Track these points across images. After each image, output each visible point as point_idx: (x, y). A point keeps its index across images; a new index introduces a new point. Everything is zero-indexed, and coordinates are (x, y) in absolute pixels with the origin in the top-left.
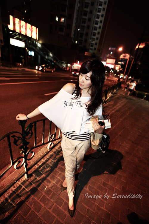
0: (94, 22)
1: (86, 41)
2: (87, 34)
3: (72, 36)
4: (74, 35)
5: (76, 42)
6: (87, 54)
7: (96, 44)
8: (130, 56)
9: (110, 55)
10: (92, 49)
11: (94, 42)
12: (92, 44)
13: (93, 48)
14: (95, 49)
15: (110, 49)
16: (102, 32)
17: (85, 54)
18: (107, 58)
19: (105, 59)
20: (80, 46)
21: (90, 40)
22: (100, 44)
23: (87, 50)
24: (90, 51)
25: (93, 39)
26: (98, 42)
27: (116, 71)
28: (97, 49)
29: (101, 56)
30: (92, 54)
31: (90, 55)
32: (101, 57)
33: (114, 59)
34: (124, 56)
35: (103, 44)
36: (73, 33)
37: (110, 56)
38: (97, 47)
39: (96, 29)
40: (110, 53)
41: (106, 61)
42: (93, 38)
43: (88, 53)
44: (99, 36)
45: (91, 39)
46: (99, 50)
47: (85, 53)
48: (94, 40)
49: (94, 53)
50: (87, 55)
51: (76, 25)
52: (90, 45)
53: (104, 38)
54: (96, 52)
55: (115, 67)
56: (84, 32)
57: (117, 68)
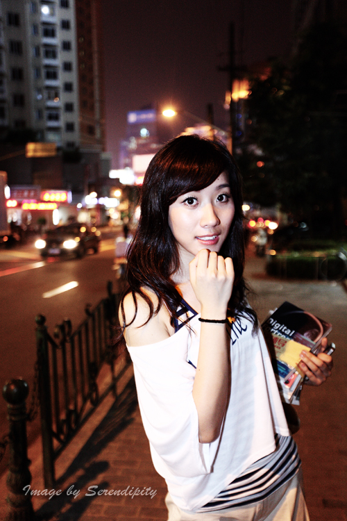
0: (35, 28)
1: (20, 100)
6: (35, 151)
7: (69, 107)
9: (141, 142)
10: (56, 130)
11: (56, 103)
12: (49, 108)
13: (61, 123)
14: (70, 127)
15: (132, 118)
16: (80, 60)
17: (30, 154)
18: (130, 154)
19: (124, 160)
21: (40, 97)
22: (86, 104)
23: (34, 136)
24: (51, 137)
25: (53, 92)
26: (74, 97)
28: (77, 127)
29: (104, 150)
30: (58, 149)
31: (53, 154)
32: (105, 156)
35: (97, 105)
37: (144, 145)
38: (75, 117)
39: (51, 52)
40: (138, 135)
41: (130, 165)
42: (48, 88)
43: (39, 146)
44: (73, 77)
45: (39, 90)
46: (89, 130)
47: (24, 150)
48: (57, 95)
49: (70, 144)
50: (39, 154)
52: (46, 113)
53: (96, 81)
54: (75, 137)
56: (4, 69)
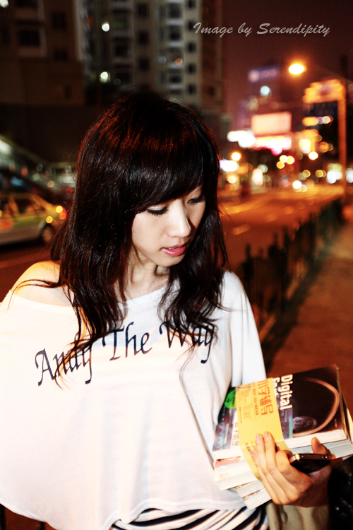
1: (144, 64)
2: (143, 38)
3: (82, 55)
4: (91, 49)
5: (105, 76)
7: (191, 69)
8: (346, 87)
9: (262, 101)
11: (179, 64)
12: (172, 71)
13: (182, 86)
14: (191, 89)
15: (254, 76)
18: (249, 114)
19: (243, 121)
20: (124, 87)
21: (163, 59)
22: (208, 65)
25: (176, 54)
26: (195, 58)
27: (306, 157)
28: (199, 89)
29: (224, 111)
32: (226, 117)
33: (281, 111)
34: (324, 93)
35: (219, 65)
36: (82, 43)
37: (265, 106)
38: (196, 79)
39: (175, 12)
40: (258, 94)
41: (248, 127)
42: (172, 49)
45: (163, 52)
46: (209, 91)
48: (180, 57)
51: (90, 13)
52: (168, 76)
54: (196, 99)
55: (295, 143)
56: (132, 33)
57: (308, 144)
